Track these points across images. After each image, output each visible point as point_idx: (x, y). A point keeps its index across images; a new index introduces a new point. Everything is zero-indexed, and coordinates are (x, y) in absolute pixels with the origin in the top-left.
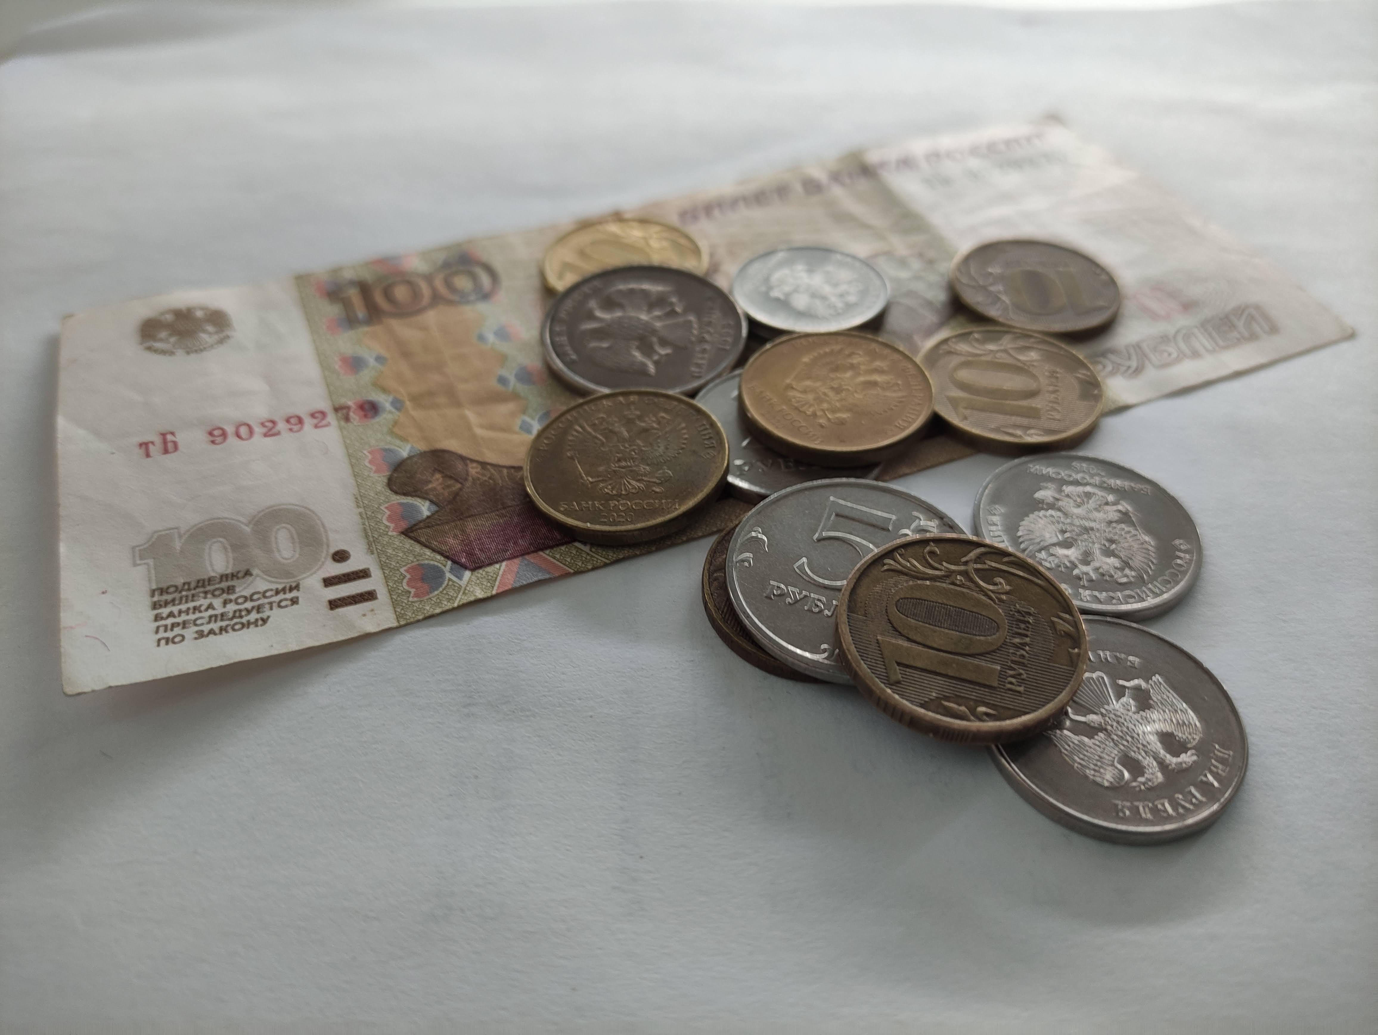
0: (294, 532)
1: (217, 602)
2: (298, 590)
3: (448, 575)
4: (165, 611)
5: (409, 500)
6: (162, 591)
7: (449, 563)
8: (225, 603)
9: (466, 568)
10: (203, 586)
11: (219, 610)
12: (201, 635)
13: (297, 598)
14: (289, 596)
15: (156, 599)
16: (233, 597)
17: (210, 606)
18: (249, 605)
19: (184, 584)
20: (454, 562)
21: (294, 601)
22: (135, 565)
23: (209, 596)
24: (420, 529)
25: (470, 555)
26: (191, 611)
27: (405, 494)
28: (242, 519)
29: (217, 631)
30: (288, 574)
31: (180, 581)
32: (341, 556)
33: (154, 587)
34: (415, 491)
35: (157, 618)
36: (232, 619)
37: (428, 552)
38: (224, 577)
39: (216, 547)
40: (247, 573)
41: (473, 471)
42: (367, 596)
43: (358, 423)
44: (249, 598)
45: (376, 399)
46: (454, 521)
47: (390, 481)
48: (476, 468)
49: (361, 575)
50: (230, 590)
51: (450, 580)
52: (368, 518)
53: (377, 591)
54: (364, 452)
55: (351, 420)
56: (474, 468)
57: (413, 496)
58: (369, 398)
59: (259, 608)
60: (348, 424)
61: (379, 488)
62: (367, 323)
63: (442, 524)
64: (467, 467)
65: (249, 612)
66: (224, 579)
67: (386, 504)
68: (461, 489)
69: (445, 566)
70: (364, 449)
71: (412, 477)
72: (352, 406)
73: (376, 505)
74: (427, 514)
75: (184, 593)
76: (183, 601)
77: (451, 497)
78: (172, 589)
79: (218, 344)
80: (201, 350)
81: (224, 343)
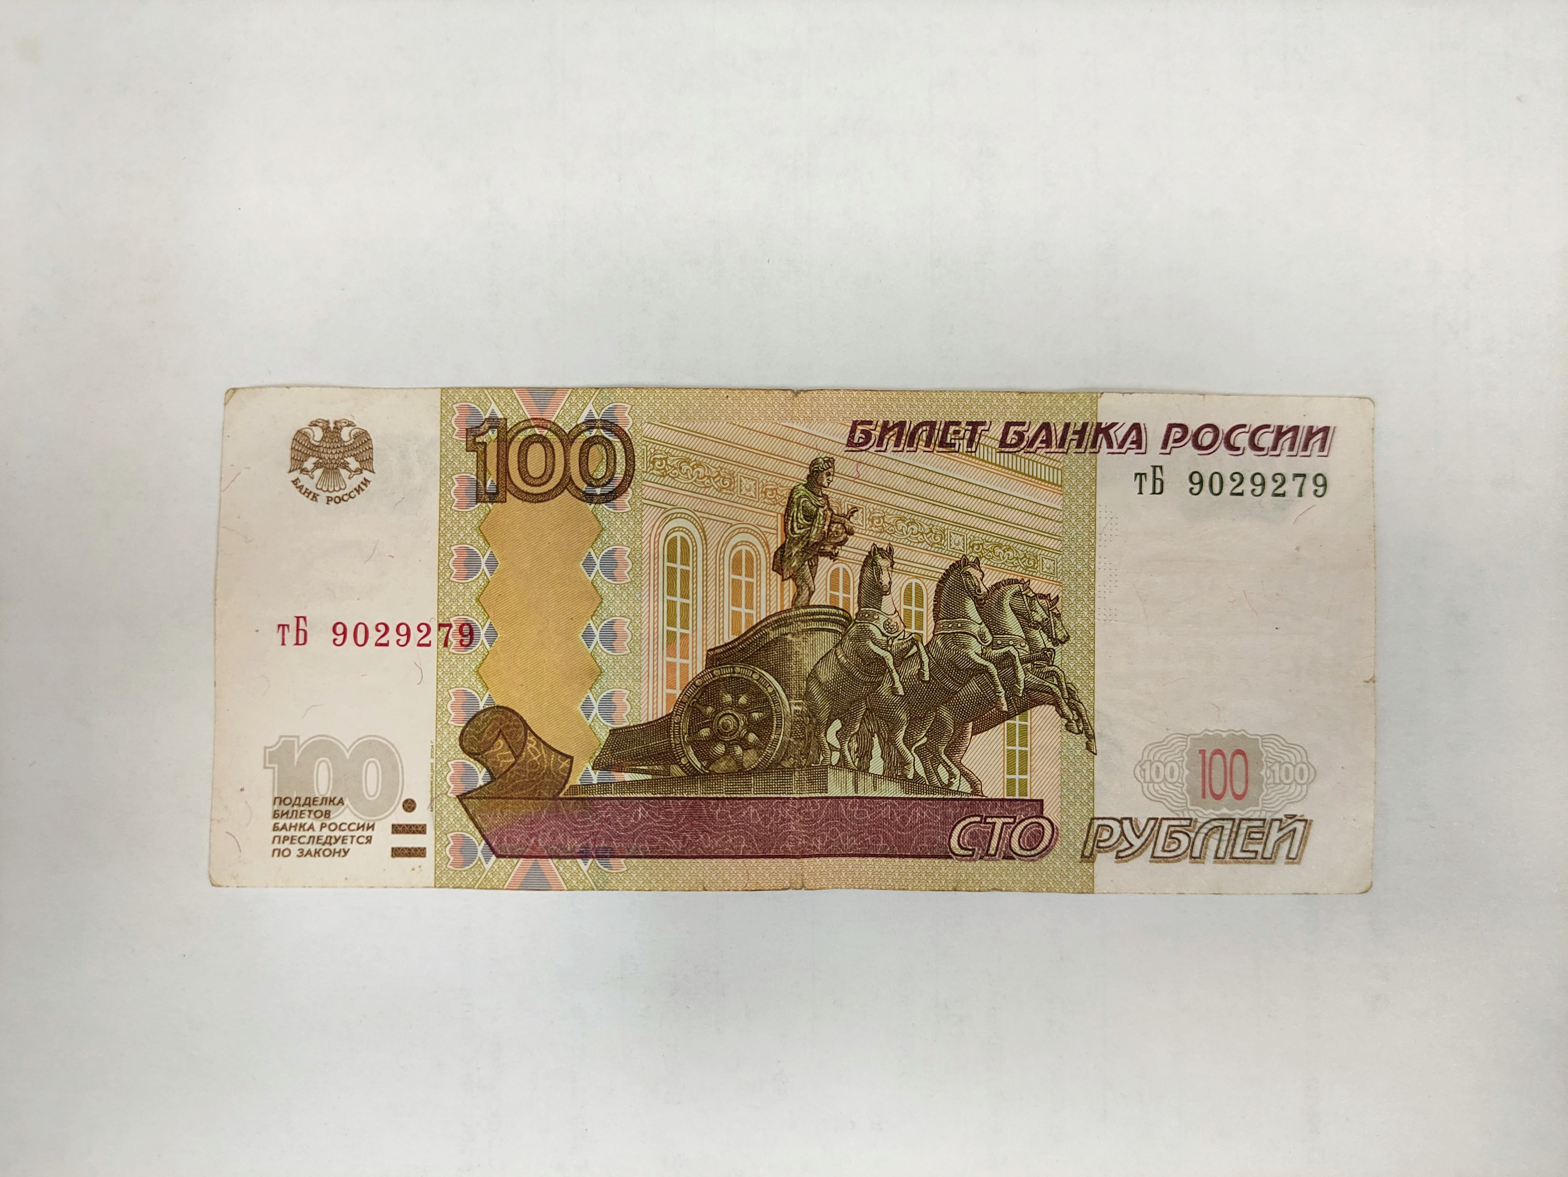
0: (380, 769)
1: (317, 824)
2: (373, 830)
3: (480, 854)
4: (281, 822)
5: (471, 762)
6: (282, 801)
7: (484, 842)
8: (323, 826)
9: (494, 853)
10: (309, 805)
11: (316, 834)
12: (302, 854)
13: (371, 837)
14: (366, 833)
15: (276, 808)
16: (328, 822)
17: (311, 827)
19: (296, 799)
20: (488, 843)
21: (369, 840)
22: (265, 767)
23: (312, 816)
24: (471, 798)
25: (500, 840)
26: (298, 827)
27: (470, 754)
28: (344, 742)
29: (313, 853)
30: (369, 813)
31: (293, 795)
32: (409, 806)
33: (276, 796)
34: (479, 754)
35: (275, 828)
36: (324, 844)
37: (471, 825)
38: (325, 800)
39: (323, 765)
40: (341, 801)
41: (529, 746)
42: (419, 852)
43: (454, 651)
44: (339, 827)
45: (475, 621)
46: (499, 798)
47: (462, 734)
48: (532, 743)
49: (420, 829)
50: (327, 814)
51: (479, 859)
52: (435, 772)
53: (427, 850)
54: (450, 691)
55: (449, 643)
56: (530, 741)
57: (475, 759)
58: (470, 619)
59: (344, 839)
60: (445, 648)
61: (452, 740)
62: (493, 497)
63: (489, 798)
64: (526, 738)
65: (337, 840)
66: (324, 802)
67: (452, 762)
68: (513, 765)
69: (479, 844)
70: (451, 688)
71: (479, 736)
72: (454, 625)
73: (445, 760)
74: (481, 783)
75: (295, 808)
76: (294, 816)
77: (504, 770)
78: (287, 801)
79: (355, 492)
80: (341, 499)
81: (361, 492)
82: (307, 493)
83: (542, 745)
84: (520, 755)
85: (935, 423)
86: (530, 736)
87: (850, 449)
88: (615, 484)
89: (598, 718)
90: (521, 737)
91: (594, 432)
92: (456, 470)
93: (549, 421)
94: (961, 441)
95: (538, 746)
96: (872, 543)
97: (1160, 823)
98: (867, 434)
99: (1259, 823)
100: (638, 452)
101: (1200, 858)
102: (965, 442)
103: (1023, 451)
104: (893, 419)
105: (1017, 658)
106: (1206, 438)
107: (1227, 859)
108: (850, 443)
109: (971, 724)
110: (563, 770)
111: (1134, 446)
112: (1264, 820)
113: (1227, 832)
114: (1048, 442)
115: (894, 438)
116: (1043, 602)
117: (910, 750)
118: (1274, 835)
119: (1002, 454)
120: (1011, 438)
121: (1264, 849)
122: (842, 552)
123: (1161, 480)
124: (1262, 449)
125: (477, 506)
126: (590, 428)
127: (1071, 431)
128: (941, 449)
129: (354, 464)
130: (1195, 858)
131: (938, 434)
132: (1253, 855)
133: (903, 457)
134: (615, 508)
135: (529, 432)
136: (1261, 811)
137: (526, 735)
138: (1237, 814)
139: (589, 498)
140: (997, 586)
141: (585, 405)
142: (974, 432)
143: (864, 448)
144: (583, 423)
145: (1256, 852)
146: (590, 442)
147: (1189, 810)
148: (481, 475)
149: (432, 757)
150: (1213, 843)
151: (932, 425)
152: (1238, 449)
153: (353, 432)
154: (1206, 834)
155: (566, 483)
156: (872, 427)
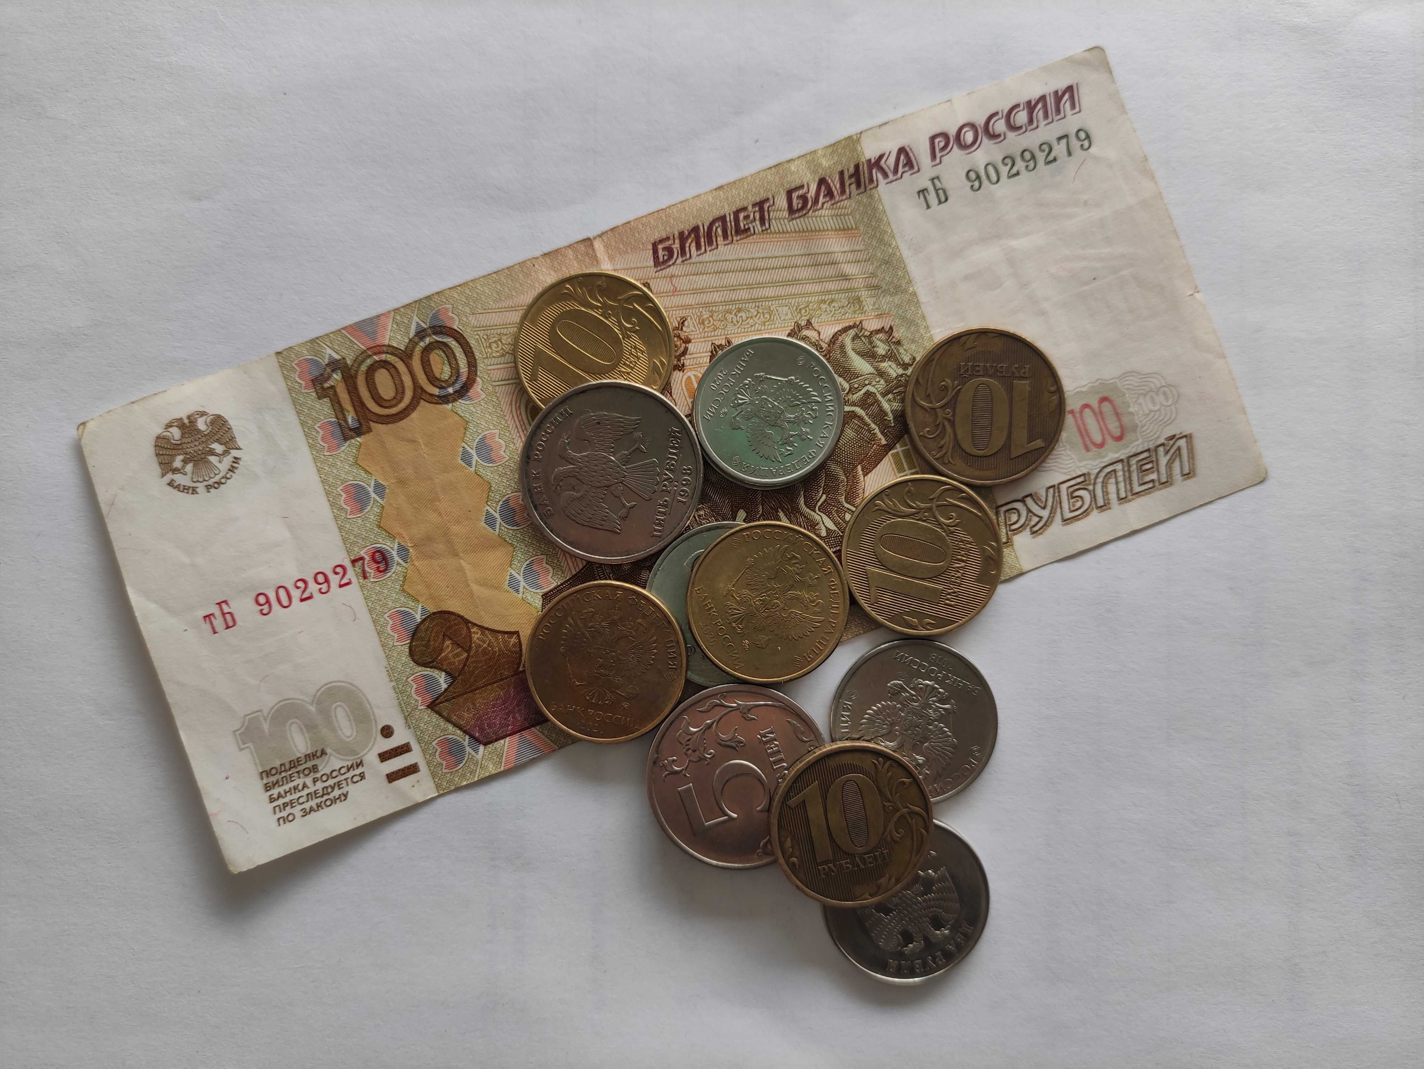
0: (348, 710)
1: (309, 781)
2: (363, 766)
3: (468, 749)
4: (275, 792)
5: (428, 672)
6: (268, 773)
7: (467, 737)
8: (315, 781)
9: (480, 743)
10: (295, 767)
11: (312, 789)
12: (305, 813)
13: (363, 773)
14: (358, 771)
15: (265, 781)
16: (318, 775)
17: (305, 786)
18: (331, 782)
19: (281, 765)
20: (471, 736)
21: (362, 776)
22: (241, 750)
23: (301, 775)
24: (441, 703)
25: (482, 730)
26: (293, 791)
27: (425, 665)
28: (305, 699)
29: (315, 807)
30: (353, 752)
31: (277, 763)
32: (387, 732)
33: (261, 771)
34: (433, 662)
35: (272, 800)
36: (322, 796)
37: (450, 727)
38: (308, 757)
39: (294, 727)
40: (323, 753)
41: (475, 637)
42: (412, 770)
43: (375, 580)
44: (330, 776)
45: (384, 546)
46: (466, 693)
47: (410, 650)
48: (477, 633)
49: (405, 749)
50: (314, 769)
51: (469, 754)
52: (400, 692)
53: (419, 764)
54: (386, 616)
55: (368, 575)
56: (475, 633)
57: (431, 667)
58: (379, 545)
59: (339, 785)
60: (366, 580)
61: (404, 658)
62: (358, 432)
63: (457, 696)
64: (470, 632)
65: (333, 788)
66: (308, 759)
67: (412, 678)
68: (467, 659)
69: (464, 740)
70: (385, 613)
71: (427, 646)
72: (366, 557)
73: (405, 678)
74: (444, 686)
75: (283, 774)
76: (285, 782)
77: (461, 667)
78: (274, 772)
79: (231, 473)
80: (219, 483)
81: (235, 471)
82: (185, 489)
83: (487, 632)
84: (470, 647)
85: (725, 216)
86: (473, 628)
87: (659, 268)
88: (463, 378)
89: (527, 589)
90: (464, 631)
91: (428, 340)
92: (316, 420)
93: (384, 346)
94: (754, 224)
95: (483, 634)
96: (710, 343)
97: (1059, 488)
98: (669, 250)
99: (1146, 455)
100: (473, 343)
101: (1105, 505)
102: (758, 222)
103: (811, 212)
104: (686, 227)
105: (877, 394)
106: (969, 136)
107: (1130, 497)
108: (657, 263)
109: (859, 468)
110: (514, 645)
111: (907, 169)
112: (1148, 450)
113: (1120, 474)
114: (830, 194)
115: (694, 244)
116: (880, 336)
117: (814, 511)
118: (1163, 460)
119: (794, 222)
120: (796, 203)
121: (1159, 475)
122: (687, 360)
123: (942, 189)
124: (1020, 128)
125: (347, 444)
126: (422, 339)
127: (846, 176)
128: (739, 238)
129: (218, 448)
130: (1101, 507)
131: (731, 224)
132: (1150, 485)
133: (708, 256)
134: (471, 399)
135: (369, 362)
136: (1143, 443)
137: (468, 628)
138: (1123, 454)
139: (445, 399)
140: (835, 337)
141: (410, 319)
142: (762, 210)
143: (671, 263)
144: (415, 336)
145: (1153, 481)
146: (427, 350)
147: (1078, 467)
148: (340, 416)
149: (391, 681)
150: (1112, 488)
151: (723, 219)
152: (999, 136)
153: (209, 420)
154: (1103, 482)
155: (419, 394)
156: (671, 242)
